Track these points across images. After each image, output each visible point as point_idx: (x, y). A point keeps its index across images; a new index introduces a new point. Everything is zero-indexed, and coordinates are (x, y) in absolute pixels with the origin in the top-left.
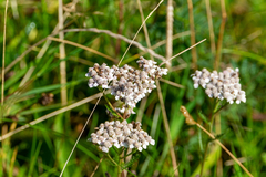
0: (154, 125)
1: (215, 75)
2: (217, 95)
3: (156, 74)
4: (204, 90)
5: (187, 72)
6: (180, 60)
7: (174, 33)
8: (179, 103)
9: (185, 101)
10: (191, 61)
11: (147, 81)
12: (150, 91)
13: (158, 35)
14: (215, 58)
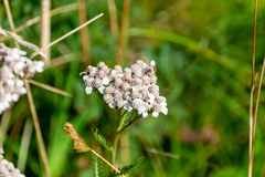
0: (23, 153)
1: (117, 72)
2: (121, 103)
3: (26, 70)
4: (101, 96)
5: (74, 68)
6: (61, 49)
7: (53, 7)
8: (63, 116)
9: (72, 113)
10: (81, 49)
11: (10, 83)
12: (16, 98)
13: (27, 8)
14: (118, 43)
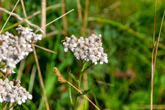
0: (31, 83)
1: (81, 41)
2: (83, 57)
3: (32, 39)
4: (72, 53)
5: (59, 38)
6: (52, 28)
7: (47, 6)
8: (53, 64)
9: (58, 62)
10: (62, 28)
11: (24, 46)
12: (27, 54)
13: (34, 6)
